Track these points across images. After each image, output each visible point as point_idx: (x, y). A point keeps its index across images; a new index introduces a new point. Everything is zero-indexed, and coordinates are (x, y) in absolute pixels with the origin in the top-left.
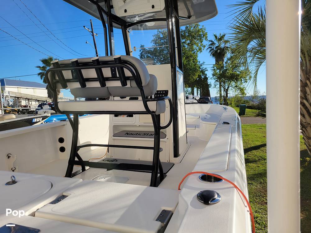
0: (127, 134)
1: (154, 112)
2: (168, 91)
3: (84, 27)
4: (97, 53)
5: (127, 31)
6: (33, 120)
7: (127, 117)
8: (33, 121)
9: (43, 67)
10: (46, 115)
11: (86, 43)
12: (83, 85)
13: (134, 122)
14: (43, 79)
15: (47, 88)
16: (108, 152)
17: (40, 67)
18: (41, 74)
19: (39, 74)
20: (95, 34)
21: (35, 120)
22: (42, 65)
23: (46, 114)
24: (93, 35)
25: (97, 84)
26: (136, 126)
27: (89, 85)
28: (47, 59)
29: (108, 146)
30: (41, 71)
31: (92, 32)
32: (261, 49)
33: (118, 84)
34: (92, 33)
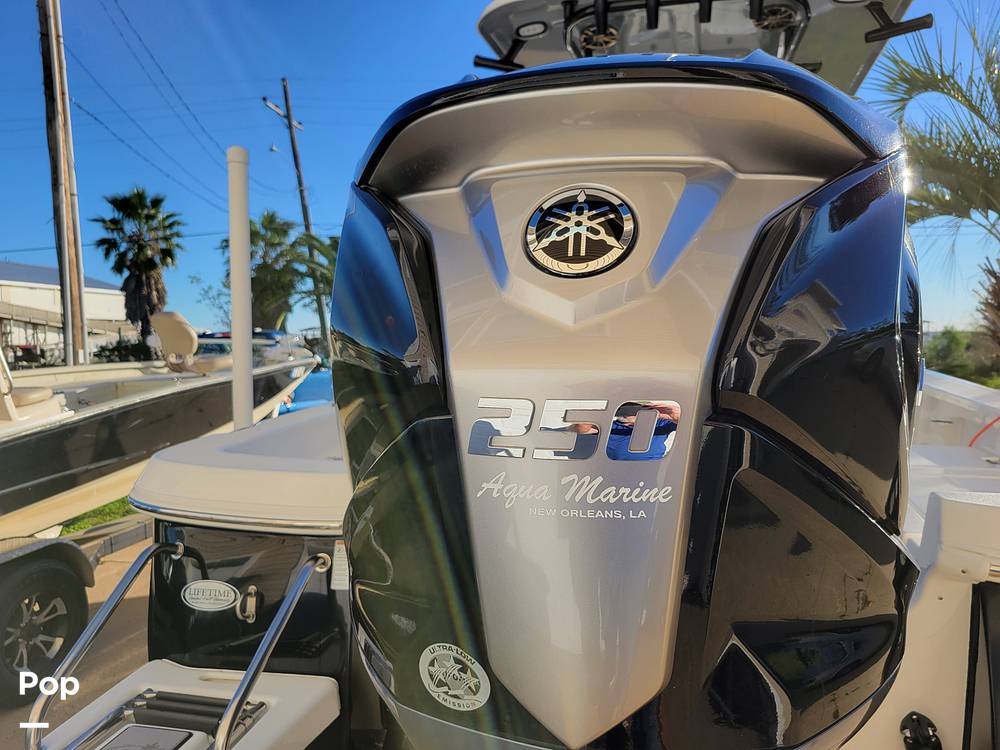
3: (264, 99)
4: (300, 183)
9: (114, 221)
14: (112, 260)
15: (122, 290)
17: (103, 221)
18: (108, 245)
19: (102, 242)
20: (295, 123)
22: (109, 213)
24: (290, 126)
28: (127, 194)
30: (104, 235)
31: (288, 116)
34: (286, 121)
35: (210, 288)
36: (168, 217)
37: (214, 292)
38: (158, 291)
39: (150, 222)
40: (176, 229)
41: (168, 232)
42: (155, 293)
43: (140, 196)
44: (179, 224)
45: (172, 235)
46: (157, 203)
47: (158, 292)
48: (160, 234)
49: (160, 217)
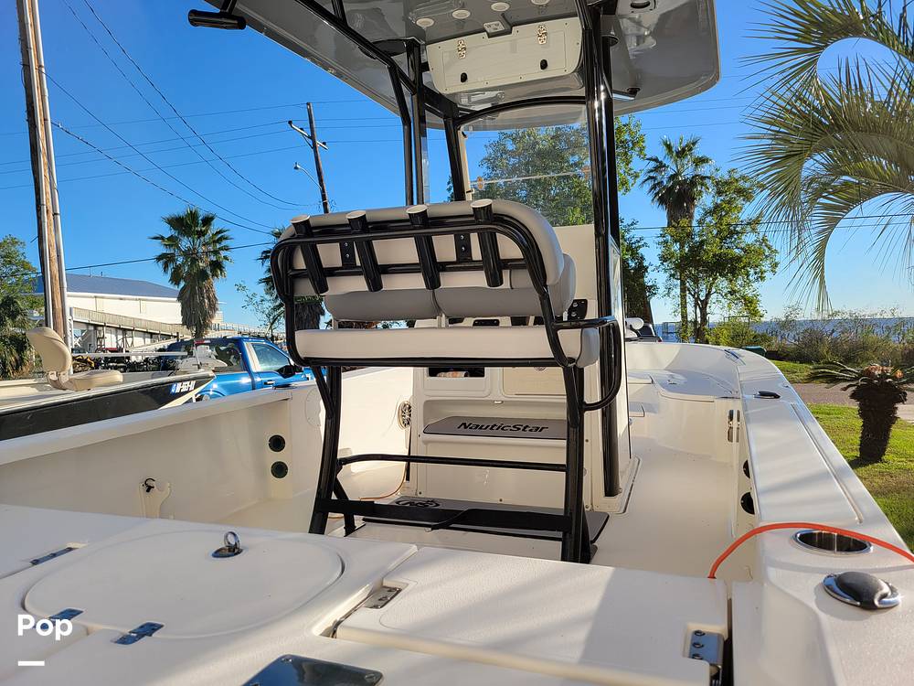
0: (466, 427)
1: (572, 360)
2: (586, 301)
3: (290, 122)
4: (324, 197)
5: (460, 132)
6: (171, 387)
7: (466, 376)
8: (173, 391)
9: (171, 238)
10: (202, 372)
11: (296, 168)
12: (375, 285)
13: (486, 392)
14: (170, 272)
15: (180, 299)
16: (408, 479)
17: (162, 238)
18: (166, 259)
19: (159, 258)
20: (319, 143)
21: (177, 388)
22: (167, 232)
23: (202, 370)
24: (314, 147)
25: (417, 282)
26: (491, 403)
27: (392, 283)
28: (181, 214)
29: (408, 459)
30: (164, 250)
31: (312, 137)
32: (833, 180)
33: (478, 279)
34: (310, 142)
35: (254, 295)
36: (218, 233)
37: (258, 299)
38: (209, 298)
39: (202, 239)
40: (224, 243)
41: (218, 246)
42: (206, 301)
43: (193, 215)
44: (226, 239)
45: (221, 249)
46: (208, 221)
47: (209, 301)
48: (211, 248)
49: (210, 233)
